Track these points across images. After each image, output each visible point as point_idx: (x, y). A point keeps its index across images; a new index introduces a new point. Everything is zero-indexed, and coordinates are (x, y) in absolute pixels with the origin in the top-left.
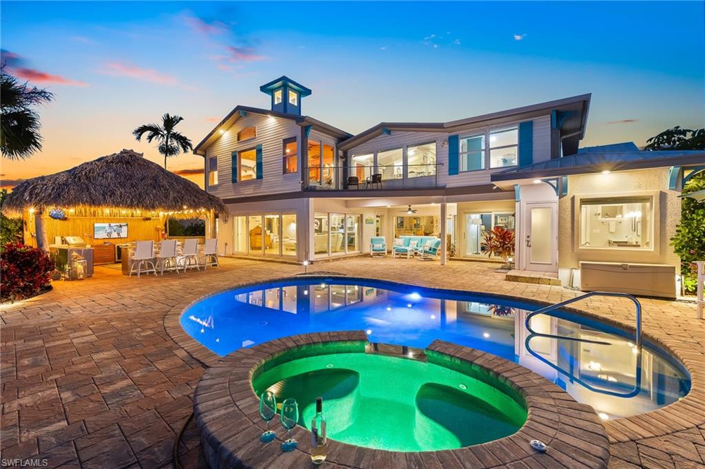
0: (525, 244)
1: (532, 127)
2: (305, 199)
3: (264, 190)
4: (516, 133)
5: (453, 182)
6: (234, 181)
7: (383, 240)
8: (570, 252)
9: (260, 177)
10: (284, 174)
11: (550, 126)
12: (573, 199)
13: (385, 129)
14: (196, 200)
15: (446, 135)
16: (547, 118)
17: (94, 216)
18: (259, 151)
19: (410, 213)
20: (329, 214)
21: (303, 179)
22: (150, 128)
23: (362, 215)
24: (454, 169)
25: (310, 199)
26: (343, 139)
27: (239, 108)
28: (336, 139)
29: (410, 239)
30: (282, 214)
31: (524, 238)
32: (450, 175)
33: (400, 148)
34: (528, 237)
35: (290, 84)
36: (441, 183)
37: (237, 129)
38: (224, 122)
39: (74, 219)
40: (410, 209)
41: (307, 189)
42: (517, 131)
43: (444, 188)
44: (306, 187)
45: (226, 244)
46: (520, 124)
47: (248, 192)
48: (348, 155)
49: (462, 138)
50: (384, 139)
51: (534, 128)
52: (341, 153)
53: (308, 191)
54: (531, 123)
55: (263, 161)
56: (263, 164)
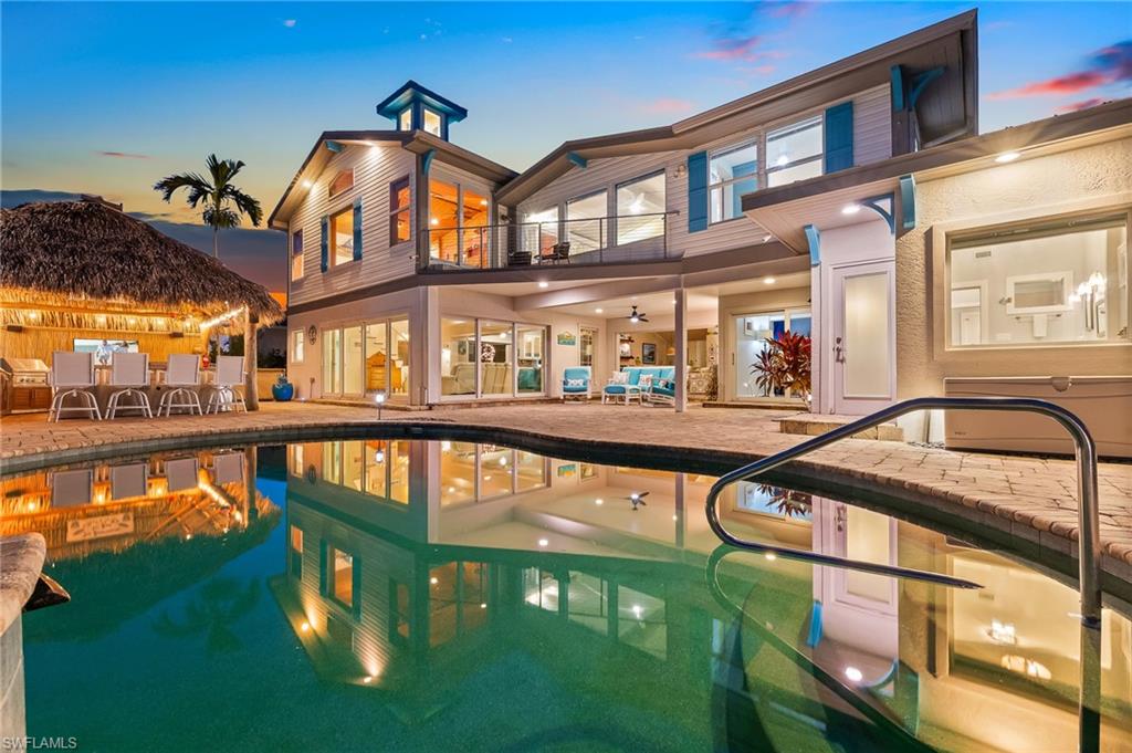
0: (831, 356)
1: (852, 113)
2: (421, 288)
3: (365, 280)
4: (818, 131)
5: (697, 245)
6: (324, 269)
7: (586, 372)
8: (925, 360)
9: (358, 257)
10: (391, 246)
11: (889, 106)
12: (929, 235)
13: (574, 155)
15: (685, 154)
16: (884, 90)
17: (79, 326)
18: (358, 210)
19: (635, 320)
20: (477, 320)
21: (418, 252)
22: (187, 181)
23: (549, 327)
24: (699, 218)
25: (429, 287)
26: (503, 180)
27: (327, 136)
28: (492, 183)
29: (640, 372)
30: (391, 321)
31: (831, 343)
32: (690, 231)
33: (601, 191)
34: (839, 340)
35: (427, 98)
36: (674, 248)
37: (330, 175)
38: (304, 167)
39: (37, 331)
40: (634, 314)
41: (425, 268)
42: (821, 127)
43: (678, 259)
44: (423, 266)
45: (313, 381)
46: (827, 111)
47: (342, 285)
48: (518, 213)
49: (714, 157)
50: (574, 178)
51: (856, 116)
52: (503, 210)
53: (429, 274)
54: (849, 106)
55: (363, 228)
56: (363, 233)
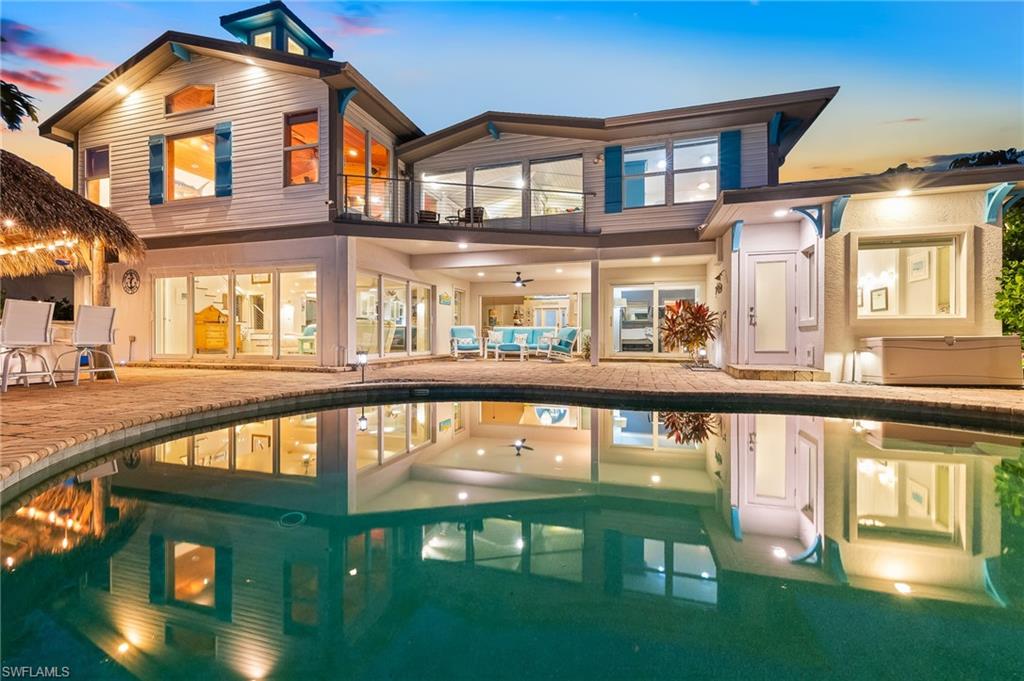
0: (747, 320)
1: (740, 139)
2: (338, 239)
3: (234, 219)
4: (715, 147)
5: (613, 224)
6: (156, 200)
7: (472, 331)
8: (843, 324)
9: (223, 192)
10: (285, 186)
11: (766, 140)
12: (847, 238)
13: (492, 124)
14: (46, 207)
15: (601, 145)
16: (762, 128)
18: (224, 136)
19: (519, 285)
20: (380, 276)
21: (333, 194)
23: (434, 287)
24: (614, 203)
25: (349, 237)
26: (407, 136)
27: (170, 36)
28: (394, 136)
29: (513, 332)
30: (279, 271)
31: (745, 312)
32: (606, 212)
33: (518, 163)
34: (752, 309)
35: (292, 24)
36: (592, 224)
37: (163, 87)
38: (126, 66)
40: (519, 279)
41: (343, 217)
42: (716, 145)
43: (597, 234)
44: (339, 213)
45: (133, 339)
46: (722, 134)
48: (415, 171)
49: (627, 153)
50: (485, 146)
51: (743, 142)
52: (401, 165)
53: (345, 223)
54: (738, 134)
55: (233, 159)
56: (233, 165)
